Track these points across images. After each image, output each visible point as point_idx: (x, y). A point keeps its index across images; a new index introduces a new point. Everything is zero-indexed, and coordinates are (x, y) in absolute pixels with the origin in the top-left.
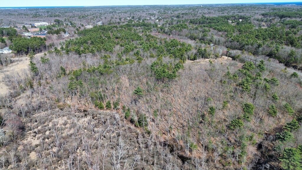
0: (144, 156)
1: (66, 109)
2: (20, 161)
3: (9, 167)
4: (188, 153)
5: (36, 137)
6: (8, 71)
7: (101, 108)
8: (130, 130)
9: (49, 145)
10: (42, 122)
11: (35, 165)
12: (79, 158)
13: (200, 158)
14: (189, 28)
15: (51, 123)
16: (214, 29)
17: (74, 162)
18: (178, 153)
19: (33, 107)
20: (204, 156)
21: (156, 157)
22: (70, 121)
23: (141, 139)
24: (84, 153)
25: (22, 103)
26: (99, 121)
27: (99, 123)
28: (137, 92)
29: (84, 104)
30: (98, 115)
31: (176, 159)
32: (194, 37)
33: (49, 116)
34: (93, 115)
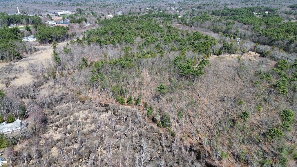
1: (87, 102)
2: (41, 156)
3: (31, 162)
4: (217, 162)
5: (58, 130)
6: (32, 60)
7: (122, 103)
8: (152, 129)
9: (71, 141)
10: (63, 115)
11: (56, 162)
12: (100, 158)
14: (212, 20)
15: (72, 116)
16: (239, 21)
17: (95, 162)
19: (56, 99)
21: (181, 163)
22: (91, 115)
23: (164, 142)
24: (105, 152)
25: (44, 93)
26: (120, 117)
27: (120, 119)
29: (105, 98)
30: (119, 111)
32: (217, 30)
33: (70, 108)
34: (114, 110)
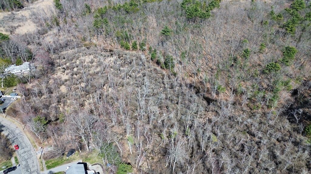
0: (169, 96)
1: (92, 48)
2: (52, 93)
3: (42, 97)
4: (214, 95)
5: (65, 72)
6: (34, 8)
7: (127, 48)
8: (156, 71)
9: (78, 80)
10: (69, 59)
11: (66, 97)
12: (105, 94)
13: (227, 100)
15: (78, 61)
17: (101, 97)
18: (204, 95)
19: (60, 44)
20: (231, 99)
21: (180, 97)
22: (97, 59)
23: (166, 80)
24: (110, 89)
25: (50, 40)
26: (125, 61)
27: (125, 63)
28: (165, 32)
29: (110, 44)
30: (124, 55)
31: (201, 100)
33: (76, 53)
34: (119, 55)
